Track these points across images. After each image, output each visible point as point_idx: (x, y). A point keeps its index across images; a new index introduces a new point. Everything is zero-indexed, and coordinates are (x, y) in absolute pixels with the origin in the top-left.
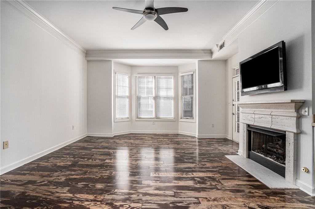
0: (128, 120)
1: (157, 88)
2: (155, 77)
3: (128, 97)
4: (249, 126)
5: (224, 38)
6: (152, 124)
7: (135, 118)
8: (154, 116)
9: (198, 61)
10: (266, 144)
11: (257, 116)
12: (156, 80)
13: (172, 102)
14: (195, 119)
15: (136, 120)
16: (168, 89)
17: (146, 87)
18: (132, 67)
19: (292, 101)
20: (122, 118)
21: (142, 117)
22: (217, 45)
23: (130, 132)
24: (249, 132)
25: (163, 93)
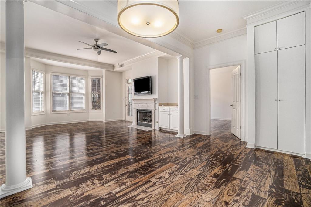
0: (43, 113)
1: (71, 86)
2: (69, 77)
3: (42, 92)
4: (137, 110)
5: (124, 62)
6: (67, 115)
7: (50, 111)
8: (68, 108)
9: (105, 70)
10: (145, 117)
11: (141, 105)
12: (70, 79)
13: (84, 97)
14: (102, 109)
15: (52, 113)
16: (79, 87)
17: (60, 85)
18: (46, 65)
19: (154, 99)
20: (38, 112)
21: (57, 110)
22: (119, 64)
23: (45, 124)
24: (138, 112)
25: (75, 90)
